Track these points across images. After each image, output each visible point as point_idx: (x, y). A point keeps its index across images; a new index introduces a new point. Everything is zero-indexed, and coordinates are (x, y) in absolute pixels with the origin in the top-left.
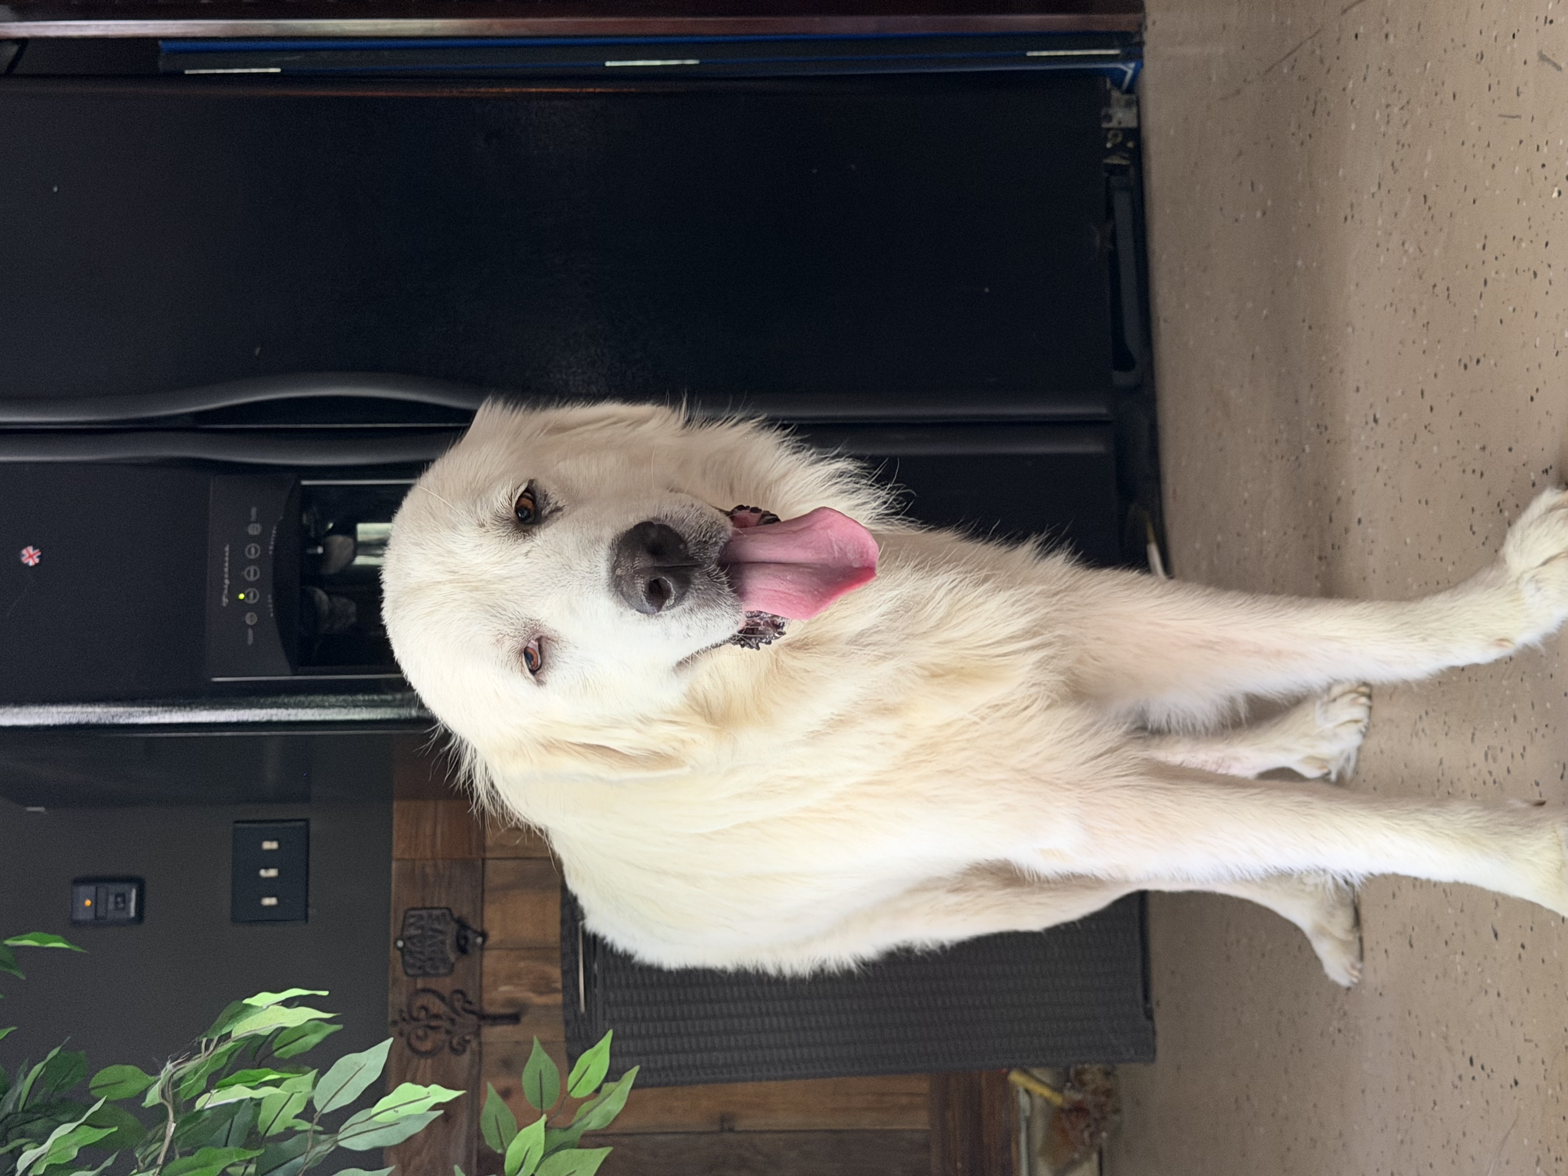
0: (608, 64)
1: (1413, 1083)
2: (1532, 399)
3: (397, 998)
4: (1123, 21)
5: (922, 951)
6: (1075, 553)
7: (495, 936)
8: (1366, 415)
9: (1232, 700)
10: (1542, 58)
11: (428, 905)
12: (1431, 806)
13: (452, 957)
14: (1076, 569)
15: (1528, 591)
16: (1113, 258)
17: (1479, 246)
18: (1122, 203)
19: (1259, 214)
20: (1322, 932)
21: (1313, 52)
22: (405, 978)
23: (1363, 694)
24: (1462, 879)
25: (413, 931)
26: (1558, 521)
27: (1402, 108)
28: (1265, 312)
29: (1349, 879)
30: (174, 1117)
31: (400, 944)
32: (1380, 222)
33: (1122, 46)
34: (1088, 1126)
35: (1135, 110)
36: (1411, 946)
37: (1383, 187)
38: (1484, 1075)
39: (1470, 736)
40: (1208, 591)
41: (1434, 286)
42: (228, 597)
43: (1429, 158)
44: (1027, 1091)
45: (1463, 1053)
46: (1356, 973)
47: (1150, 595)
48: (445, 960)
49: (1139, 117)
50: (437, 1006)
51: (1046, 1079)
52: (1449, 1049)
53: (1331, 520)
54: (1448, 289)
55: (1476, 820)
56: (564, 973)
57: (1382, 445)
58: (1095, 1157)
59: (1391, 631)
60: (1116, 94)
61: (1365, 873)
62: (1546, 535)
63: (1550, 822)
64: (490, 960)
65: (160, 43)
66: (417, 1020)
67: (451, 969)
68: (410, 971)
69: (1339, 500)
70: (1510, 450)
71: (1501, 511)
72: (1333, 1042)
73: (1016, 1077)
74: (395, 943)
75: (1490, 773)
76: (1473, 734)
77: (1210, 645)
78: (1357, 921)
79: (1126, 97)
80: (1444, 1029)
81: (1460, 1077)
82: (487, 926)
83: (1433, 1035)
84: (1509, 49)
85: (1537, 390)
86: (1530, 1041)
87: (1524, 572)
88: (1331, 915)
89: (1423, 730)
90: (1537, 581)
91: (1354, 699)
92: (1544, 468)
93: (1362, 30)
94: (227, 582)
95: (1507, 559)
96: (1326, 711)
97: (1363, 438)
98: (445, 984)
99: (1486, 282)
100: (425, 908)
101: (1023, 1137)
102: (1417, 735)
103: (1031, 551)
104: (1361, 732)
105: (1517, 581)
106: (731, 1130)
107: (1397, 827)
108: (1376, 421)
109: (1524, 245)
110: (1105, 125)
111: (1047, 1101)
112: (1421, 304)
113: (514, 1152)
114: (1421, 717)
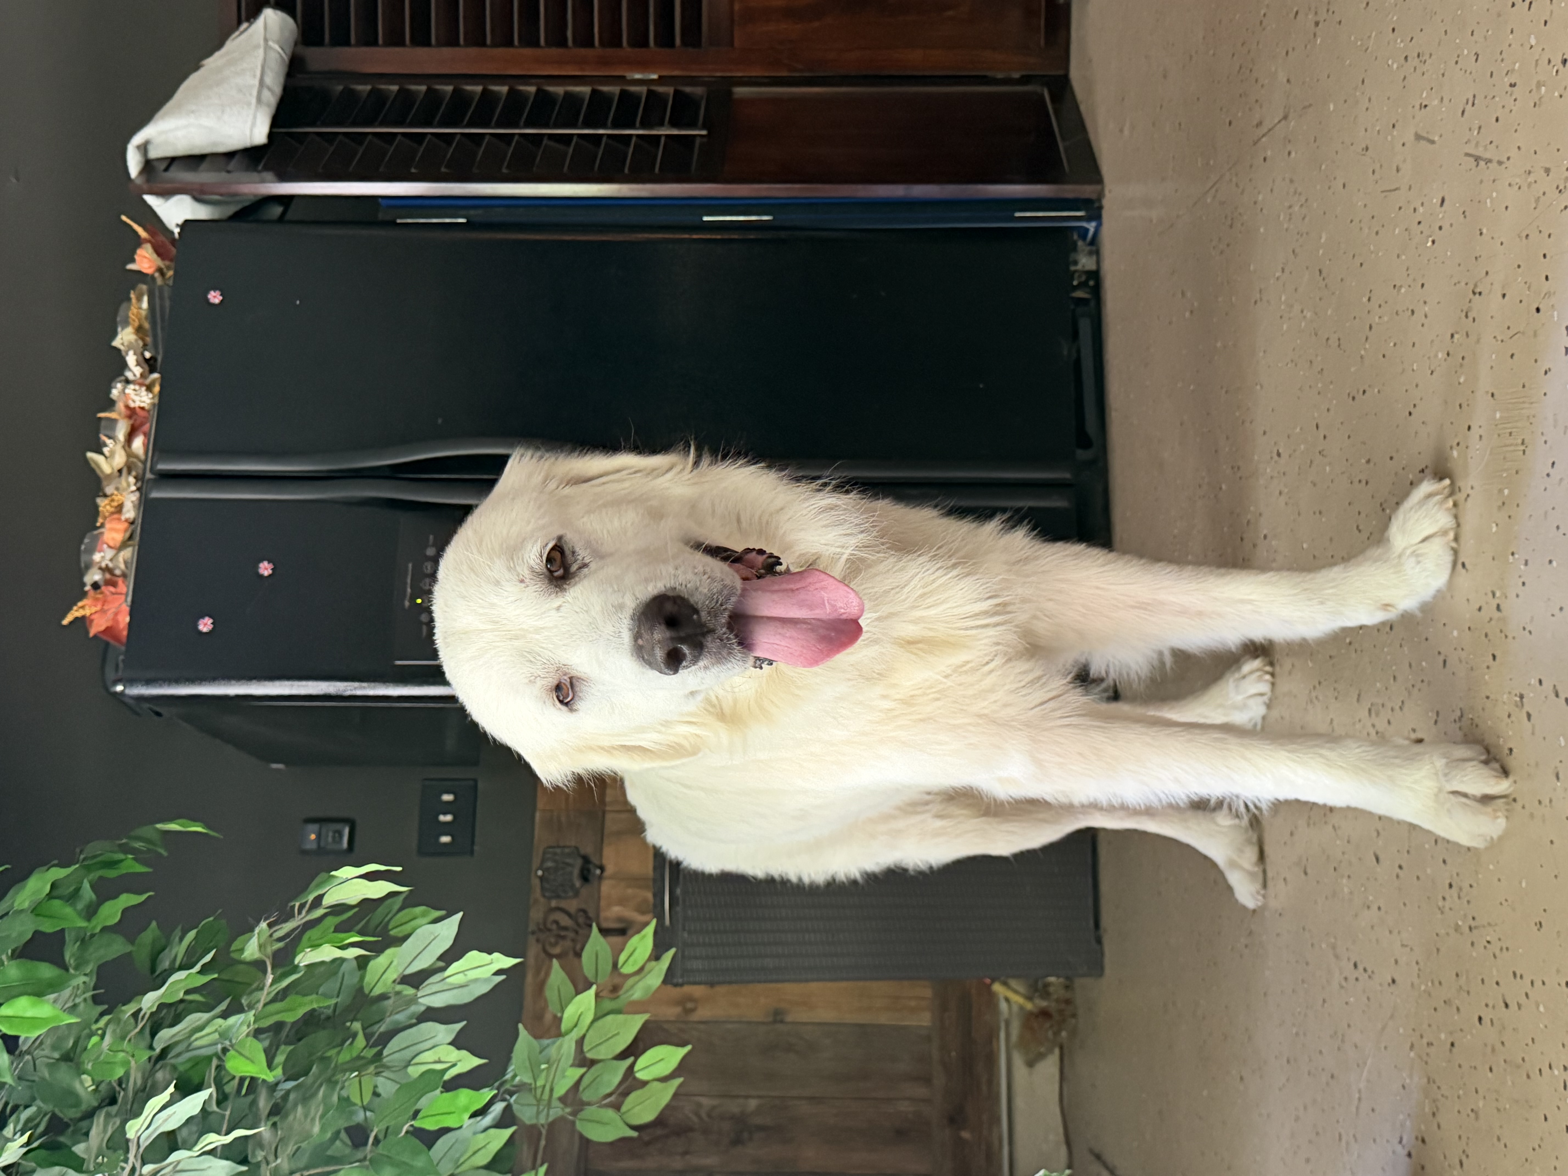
0: (705, 219)
1: (1306, 986)
2: (1410, 414)
3: (536, 914)
4: (1087, 191)
5: (915, 871)
6: (1033, 529)
7: (610, 869)
8: (1271, 452)
9: (1161, 654)
10: (1418, 137)
11: (561, 844)
12: (1327, 742)
13: (578, 883)
14: (1034, 542)
15: (1409, 564)
16: (1078, 363)
17: (1365, 300)
18: (1085, 326)
19: (1187, 314)
20: (1233, 864)
21: (1231, 180)
22: (542, 900)
23: (1267, 673)
24: (1353, 804)
25: (549, 864)
26: (1435, 506)
27: (1302, 206)
28: (1192, 387)
29: (1258, 804)
30: (273, 969)
31: (540, 873)
32: (1283, 298)
33: (1086, 210)
34: (1051, 1027)
35: (1094, 258)
36: (1306, 873)
37: (1286, 270)
38: (1366, 976)
39: (1356, 697)
40: (1142, 561)
41: (1328, 339)
42: (410, 601)
43: (1323, 240)
44: (1007, 1000)
45: (1349, 959)
46: (1260, 898)
47: (1094, 564)
48: (572, 886)
49: (1098, 263)
50: (565, 921)
51: (1021, 989)
52: (1337, 957)
53: (1242, 539)
54: (1339, 339)
55: (1365, 754)
56: (655, 895)
57: (1284, 474)
58: (1057, 1051)
59: (1295, 595)
60: (1080, 243)
61: (1272, 799)
62: (1425, 517)
63: (1427, 756)
64: (606, 887)
65: (380, 200)
66: (549, 930)
67: (577, 894)
68: (547, 894)
69: (1248, 522)
70: (1391, 458)
71: (1383, 510)
72: (1241, 956)
73: (997, 987)
74: (536, 873)
75: (1373, 726)
76: (1359, 695)
77: (1143, 606)
78: (1262, 856)
79: (1089, 248)
80: (1333, 940)
81: (1346, 979)
82: (605, 862)
83: (1324, 946)
84: (1389, 138)
85: (1415, 406)
86: (1406, 946)
87: (1405, 549)
88: (1241, 851)
89: (1316, 698)
90: (1418, 556)
91: (1260, 677)
92: (1420, 468)
93: (1269, 153)
94: (409, 590)
95: (1391, 539)
96: (1237, 687)
97: (1268, 470)
98: (572, 905)
99: (1371, 327)
100: (559, 847)
101: (1002, 1035)
102: (1311, 701)
103: (996, 526)
104: (1265, 703)
105: (1400, 556)
106: (782, 1022)
107: (1298, 759)
108: (1279, 455)
109: (1403, 290)
110: (1073, 268)
111: (1021, 1008)
112: (1317, 356)
113: (570, 1013)
114: (1314, 687)
